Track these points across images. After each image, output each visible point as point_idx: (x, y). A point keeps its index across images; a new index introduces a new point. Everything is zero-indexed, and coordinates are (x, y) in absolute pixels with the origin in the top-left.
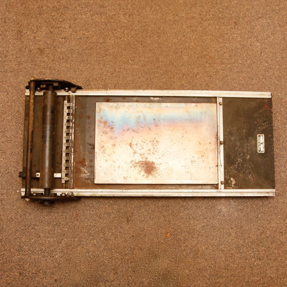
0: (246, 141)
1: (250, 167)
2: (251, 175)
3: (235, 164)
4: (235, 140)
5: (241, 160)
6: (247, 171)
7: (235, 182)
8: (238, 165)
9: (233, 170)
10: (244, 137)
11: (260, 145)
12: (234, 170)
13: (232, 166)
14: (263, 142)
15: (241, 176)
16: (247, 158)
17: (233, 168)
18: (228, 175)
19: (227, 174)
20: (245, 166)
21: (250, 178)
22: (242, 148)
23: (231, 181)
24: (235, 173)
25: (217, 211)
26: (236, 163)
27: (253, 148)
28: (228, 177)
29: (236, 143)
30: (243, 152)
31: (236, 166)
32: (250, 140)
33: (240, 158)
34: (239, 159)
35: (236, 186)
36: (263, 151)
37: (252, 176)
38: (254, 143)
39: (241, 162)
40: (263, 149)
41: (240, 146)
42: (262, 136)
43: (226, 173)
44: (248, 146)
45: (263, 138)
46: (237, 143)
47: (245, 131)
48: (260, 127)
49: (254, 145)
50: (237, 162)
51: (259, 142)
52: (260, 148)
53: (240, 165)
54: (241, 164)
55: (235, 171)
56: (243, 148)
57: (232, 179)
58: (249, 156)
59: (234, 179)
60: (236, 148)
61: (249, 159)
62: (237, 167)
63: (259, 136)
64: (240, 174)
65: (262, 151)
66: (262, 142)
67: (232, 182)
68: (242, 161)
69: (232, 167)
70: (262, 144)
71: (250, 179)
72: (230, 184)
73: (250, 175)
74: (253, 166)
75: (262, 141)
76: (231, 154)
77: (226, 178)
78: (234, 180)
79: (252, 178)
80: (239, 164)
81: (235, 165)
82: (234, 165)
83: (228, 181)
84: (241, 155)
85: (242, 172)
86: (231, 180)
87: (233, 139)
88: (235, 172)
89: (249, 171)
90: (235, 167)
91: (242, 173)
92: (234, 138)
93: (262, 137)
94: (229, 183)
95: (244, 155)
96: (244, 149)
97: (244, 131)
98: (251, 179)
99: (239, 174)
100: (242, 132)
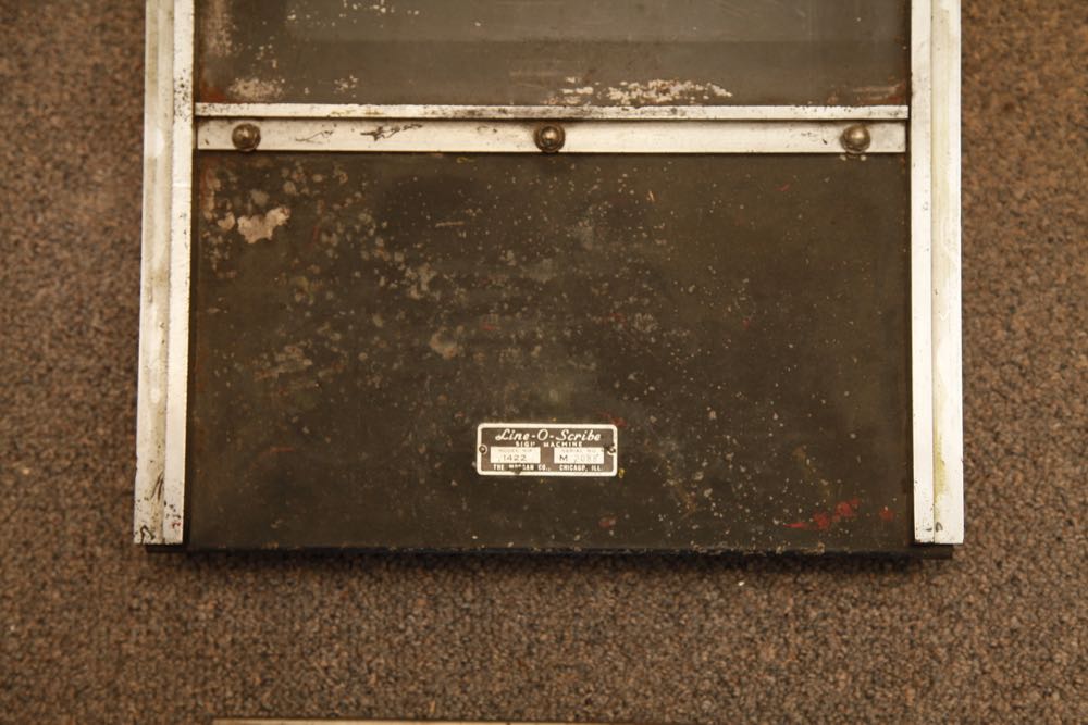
0: (568, 333)
1: (363, 356)
2: (308, 363)
3: (390, 247)
4: (576, 245)
5: (425, 288)
6: (338, 336)
7: (252, 240)
8: (381, 264)
9: (349, 229)
10: (598, 320)
11: (539, 443)
12: (349, 238)
13: (378, 218)
14: (556, 467)
15: (301, 290)
16: (435, 338)
17: (357, 227)
18: (306, 191)
19: (318, 178)
20: (378, 321)
21: (279, 358)
22: (515, 304)
23: (261, 212)
24: (324, 238)
25: (72, 151)
26: (400, 249)
27: (511, 387)
28: (289, 188)
29: (551, 254)
30: (485, 310)
31: (378, 253)
32: (571, 362)
33: (433, 284)
34: (426, 275)
35: (222, 247)
36: (487, 464)
37: (298, 374)
38: (554, 396)
39: (403, 288)
40: (507, 467)
41: (527, 284)
42: (608, 460)
43: (322, 173)
44: (531, 349)
45: (588, 467)
46: (547, 262)
47: (644, 325)
48: (674, 445)
49: (533, 397)
50: (407, 262)
51: (557, 432)
52: (512, 443)
53: (382, 282)
54: (393, 285)
55: (335, 240)
56: (510, 312)
57: (278, 216)
58: (448, 350)
59: (276, 230)
60: (510, 254)
61: (428, 349)
62: (365, 255)
63: (607, 434)
64: (311, 278)
65: (487, 456)
66: (557, 460)
67: (255, 219)
68: (414, 294)
69: (365, 217)
70: (547, 455)
71: (272, 358)
72: (238, 201)
73: (307, 353)
74: (377, 380)
75: (571, 460)
76: (466, 217)
77: (285, 173)
78: (269, 234)
79: (281, 370)
80: (393, 273)
81: (380, 242)
82: (379, 231)
83: (260, 187)
84: (460, 293)
85: (330, 295)
86: (270, 207)
87: (585, 229)
88: (329, 245)
89: (335, 350)
90: (371, 245)
91: (320, 296)
92: (588, 246)
93: (601, 460)
94: (245, 198)
95: (458, 316)
96: (502, 313)
97: (645, 323)
98: (275, 364)
99: (316, 269)
100: (638, 307)
